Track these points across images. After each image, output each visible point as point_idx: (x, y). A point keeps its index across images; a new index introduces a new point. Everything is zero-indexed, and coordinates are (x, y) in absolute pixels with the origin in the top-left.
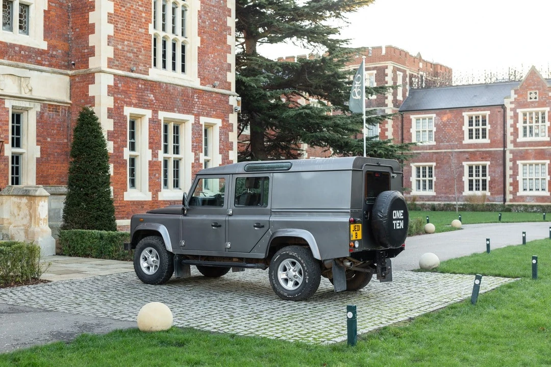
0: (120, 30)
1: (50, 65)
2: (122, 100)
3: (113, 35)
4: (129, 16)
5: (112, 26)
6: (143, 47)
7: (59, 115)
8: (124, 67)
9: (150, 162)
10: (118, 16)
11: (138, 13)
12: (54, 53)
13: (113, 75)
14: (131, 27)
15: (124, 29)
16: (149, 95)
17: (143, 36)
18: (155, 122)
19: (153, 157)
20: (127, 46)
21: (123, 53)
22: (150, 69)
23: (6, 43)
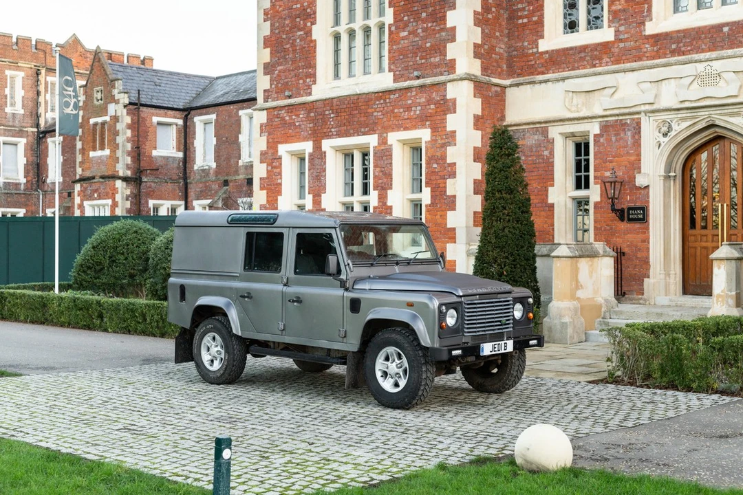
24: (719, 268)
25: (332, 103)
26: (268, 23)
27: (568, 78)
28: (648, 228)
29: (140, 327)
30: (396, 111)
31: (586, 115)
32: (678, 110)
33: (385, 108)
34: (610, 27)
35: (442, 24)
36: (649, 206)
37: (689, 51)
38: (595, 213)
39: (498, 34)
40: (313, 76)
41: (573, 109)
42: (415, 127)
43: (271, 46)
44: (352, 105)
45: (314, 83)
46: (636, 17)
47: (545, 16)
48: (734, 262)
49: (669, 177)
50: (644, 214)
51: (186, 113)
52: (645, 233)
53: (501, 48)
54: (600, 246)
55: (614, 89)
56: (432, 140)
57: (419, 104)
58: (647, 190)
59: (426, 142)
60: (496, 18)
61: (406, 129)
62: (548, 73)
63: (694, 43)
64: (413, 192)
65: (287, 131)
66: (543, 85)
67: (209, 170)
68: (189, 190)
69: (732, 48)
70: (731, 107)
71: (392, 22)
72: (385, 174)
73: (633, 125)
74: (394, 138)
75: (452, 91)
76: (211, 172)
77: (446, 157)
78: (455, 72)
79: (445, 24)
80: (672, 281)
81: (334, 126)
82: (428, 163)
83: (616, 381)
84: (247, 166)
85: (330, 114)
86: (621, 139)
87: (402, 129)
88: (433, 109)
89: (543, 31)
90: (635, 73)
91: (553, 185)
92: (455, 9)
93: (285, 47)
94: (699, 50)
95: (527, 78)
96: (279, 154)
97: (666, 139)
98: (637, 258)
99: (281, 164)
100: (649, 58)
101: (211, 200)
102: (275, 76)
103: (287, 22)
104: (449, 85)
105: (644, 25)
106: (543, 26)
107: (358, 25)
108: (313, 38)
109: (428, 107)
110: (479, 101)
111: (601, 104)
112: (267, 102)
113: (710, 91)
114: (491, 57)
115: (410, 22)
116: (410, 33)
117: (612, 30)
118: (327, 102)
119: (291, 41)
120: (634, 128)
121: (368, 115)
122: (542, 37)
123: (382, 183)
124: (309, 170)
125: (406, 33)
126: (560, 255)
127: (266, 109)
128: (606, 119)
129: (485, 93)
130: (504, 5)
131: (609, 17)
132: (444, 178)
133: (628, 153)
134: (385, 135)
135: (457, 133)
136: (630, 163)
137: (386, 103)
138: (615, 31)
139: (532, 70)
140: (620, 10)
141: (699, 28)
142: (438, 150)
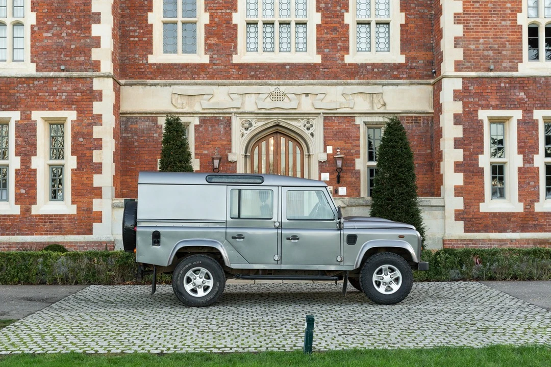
0: (472, 29)
1: (409, 78)
2: (475, 103)
3: (462, 36)
4: (486, 11)
5: (461, 27)
6: (508, 41)
7: (420, 126)
8: (480, 68)
9: (520, 169)
10: (470, 14)
11: (499, 5)
12: (414, 64)
13: (461, 79)
14: (488, 22)
15: (479, 26)
16: (517, 93)
17: (508, 29)
18: (529, 123)
19: (524, 163)
20: (483, 44)
21: (477, 53)
22: (519, 64)
23: (357, 64)
27: (174, 84)
31: (189, 111)
32: (257, 114)
33: (29, 91)
34: (206, 54)
35: (87, 33)
37: (263, 77)
41: (178, 106)
42: (61, 109)
46: (225, 50)
47: (154, 38)
49: (247, 156)
53: (118, 57)
56: (78, 120)
57: (65, 91)
58: (235, 164)
59: (72, 121)
60: (117, 34)
61: (51, 109)
62: (156, 79)
63: (267, 73)
64: (51, 159)
66: (153, 87)
69: (292, 79)
70: (292, 115)
71: (34, 23)
72: (29, 144)
73: (225, 121)
74: (37, 116)
75: (97, 85)
77: (93, 133)
78: (100, 70)
79: (90, 33)
82: (74, 137)
87: (47, 109)
88: (78, 96)
89: (152, 49)
90: (226, 87)
92: (99, 23)
94: (269, 78)
95: (138, 80)
97: (248, 132)
100: (234, 79)
104: (95, 81)
105: (232, 57)
106: (152, 45)
109: (74, 94)
110: (114, 94)
111: (201, 105)
113: (278, 104)
114: (115, 63)
115: (54, 27)
116: (54, 35)
117: (208, 56)
120: (226, 123)
121: (9, 95)
122: (151, 53)
123: (25, 151)
125: (49, 35)
128: (204, 115)
129: (116, 88)
130: (118, 26)
131: (205, 47)
132: (91, 150)
133: (221, 139)
134: (29, 112)
135: (103, 117)
136: (222, 145)
137: (30, 87)
138: (210, 58)
139: (143, 76)
140: (214, 44)
141: (270, 64)
142: (84, 127)
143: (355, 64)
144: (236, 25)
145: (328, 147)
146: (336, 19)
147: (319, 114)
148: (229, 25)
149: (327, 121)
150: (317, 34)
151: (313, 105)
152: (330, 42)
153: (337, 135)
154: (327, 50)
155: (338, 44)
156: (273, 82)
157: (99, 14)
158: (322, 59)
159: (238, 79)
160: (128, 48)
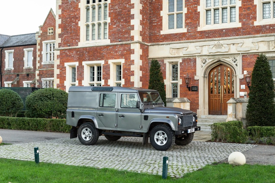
23: (261, 26)
24: (230, 106)
25: (87, 49)
26: (60, 20)
27: (171, 44)
28: (198, 93)
29: (27, 127)
30: (111, 52)
31: (177, 56)
32: (209, 55)
33: (107, 51)
34: (185, 28)
35: (129, 24)
36: (199, 86)
37: (212, 37)
38: (180, 88)
39: (146, 28)
40: (79, 39)
41: (173, 54)
42: (119, 58)
43: (62, 28)
44: (94, 50)
45: (79, 41)
46: (194, 25)
47: (163, 23)
48: (234, 104)
49: (205, 77)
50: (197, 89)
51: (2, 49)
52: (197, 95)
53: (147, 33)
54: (185, 99)
55: (187, 48)
56: (125, 63)
57: (120, 50)
58: (198, 81)
59: (123, 63)
60: (146, 23)
61: (115, 59)
62: (164, 42)
63: (214, 34)
64: (117, 80)
65: (68, 58)
66: (162, 46)
67: (11, 70)
68: (2, 78)
69: (226, 37)
70: (226, 55)
71: (110, 22)
72: (107, 74)
74: (110, 62)
75: (133, 47)
76: (12, 71)
77: (130, 69)
78: (134, 40)
79: (130, 24)
80: (206, 110)
81: (87, 57)
82: (123, 71)
83: (215, 141)
84: (27, 69)
85: (86, 53)
86: (189, 64)
87: (114, 59)
88: (125, 52)
89: (162, 28)
90: (194, 43)
91: (165, 79)
92: (134, 19)
93: (67, 28)
94: (215, 37)
95: (156, 43)
96: (65, 66)
97: (205, 65)
98: (195, 103)
99: (66, 70)
100: (198, 39)
101: (12, 82)
102: (63, 38)
103: (68, 20)
104: (132, 44)
105: (197, 28)
106: (162, 26)
107: (96, 22)
108: (79, 26)
109: (124, 52)
110: (141, 50)
111: (183, 53)
112: (60, 47)
113: (219, 50)
114: (145, 36)
115: (117, 23)
116: (117, 26)
117: (186, 29)
118: (85, 48)
119: (70, 26)
120: (194, 61)
121: (100, 53)
122: (162, 30)
123: (106, 77)
124: (77, 72)
125: (115, 26)
126: (176, 102)
127: (60, 50)
128: (184, 58)
129: (143, 47)
130: (148, 18)
131: (185, 25)
132: (130, 76)
133: (192, 69)
134: (107, 60)
135: (135, 61)
136: (192, 72)
137: (108, 50)
138: (187, 29)
139: (158, 41)
140: (189, 22)
141: (215, 30)
142: (127, 66)
143: (259, 26)
144: (199, 12)
145: (244, 71)
146: (249, 3)
147: (240, 54)
148: (196, 13)
149: (244, 58)
150: (239, 12)
151: (236, 50)
152: (246, 15)
153: (249, 64)
154: (244, 20)
155: (251, 16)
156: (216, 39)
157: (134, 15)
158: (242, 25)
159: (200, 39)
160: (152, 28)
